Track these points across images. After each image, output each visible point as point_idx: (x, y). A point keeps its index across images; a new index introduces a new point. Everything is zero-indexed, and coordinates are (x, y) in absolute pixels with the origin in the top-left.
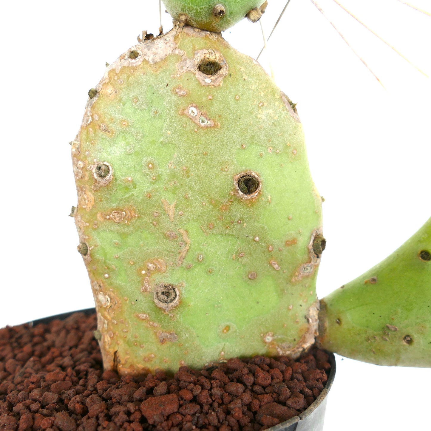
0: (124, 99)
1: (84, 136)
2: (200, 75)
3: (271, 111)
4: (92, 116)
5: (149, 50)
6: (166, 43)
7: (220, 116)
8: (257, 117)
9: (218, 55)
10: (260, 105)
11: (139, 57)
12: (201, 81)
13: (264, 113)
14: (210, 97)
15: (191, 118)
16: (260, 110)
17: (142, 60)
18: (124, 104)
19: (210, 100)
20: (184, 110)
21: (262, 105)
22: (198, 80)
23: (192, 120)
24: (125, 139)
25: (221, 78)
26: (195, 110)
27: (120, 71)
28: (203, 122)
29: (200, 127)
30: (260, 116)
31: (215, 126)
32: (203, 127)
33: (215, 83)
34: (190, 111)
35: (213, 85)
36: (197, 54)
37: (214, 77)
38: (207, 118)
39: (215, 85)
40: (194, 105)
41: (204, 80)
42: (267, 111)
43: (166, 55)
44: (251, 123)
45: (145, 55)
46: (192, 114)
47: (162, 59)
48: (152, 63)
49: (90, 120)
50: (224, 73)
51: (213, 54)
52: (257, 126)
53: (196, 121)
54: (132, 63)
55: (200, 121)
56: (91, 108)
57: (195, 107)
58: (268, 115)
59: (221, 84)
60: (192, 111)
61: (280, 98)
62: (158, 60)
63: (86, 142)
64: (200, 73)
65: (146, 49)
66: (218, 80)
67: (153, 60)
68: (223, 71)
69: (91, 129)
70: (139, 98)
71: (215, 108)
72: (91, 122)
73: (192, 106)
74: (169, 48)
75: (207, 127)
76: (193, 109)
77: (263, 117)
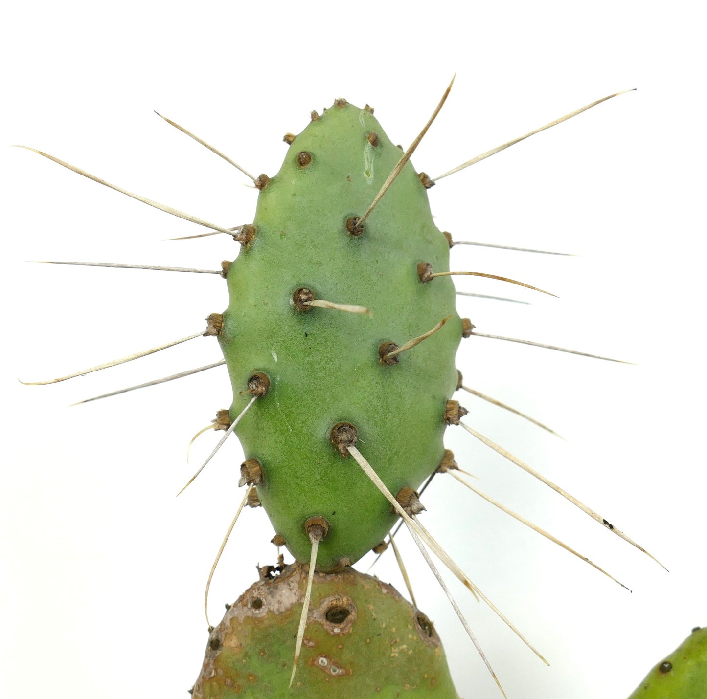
0: (249, 652)
1: (207, 690)
2: (327, 625)
3: (405, 646)
4: (216, 670)
5: (272, 597)
6: (291, 590)
7: (351, 663)
8: (390, 657)
9: (345, 599)
10: (392, 643)
11: (263, 607)
12: (330, 631)
13: (397, 650)
14: (340, 646)
15: (321, 667)
16: (393, 648)
17: (266, 610)
18: (250, 658)
19: (340, 648)
20: (313, 661)
21: (395, 643)
22: (326, 630)
23: (323, 669)
24: (253, 694)
25: (350, 625)
26: (325, 660)
27: (244, 620)
28: (334, 671)
29: (330, 675)
30: (393, 655)
31: (347, 673)
32: (335, 676)
33: (344, 631)
34: (320, 661)
35: (343, 634)
36: (323, 602)
37: (342, 626)
38: (338, 667)
39: (344, 633)
40: (324, 655)
41: (333, 631)
42: (401, 648)
43: (292, 604)
44: (385, 663)
45: (270, 604)
46: (322, 664)
47: (287, 610)
48: (277, 613)
49: (213, 674)
50: (353, 619)
51: (341, 600)
52: (391, 666)
53: (327, 671)
54: (256, 614)
55: (331, 670)
56: (214, 661)
57: (325, 657)
58: (402, 652)
59: (351, 631)
60: (322, 661)
61: (413, 628)
62: (283, 610)
63: (210, 696)
64: (328, 623)
65: (270, 596)
66: (347, 627)
67: (278, 610)
68: (352, 616)
69: (214, 683)
70: (266, 651)
71: (347, 656)
72: (214, 676)
73: (322, 657)
74: (294, 596)
75: (338, 676)
76: (322, 659)
77: (397, 655)
